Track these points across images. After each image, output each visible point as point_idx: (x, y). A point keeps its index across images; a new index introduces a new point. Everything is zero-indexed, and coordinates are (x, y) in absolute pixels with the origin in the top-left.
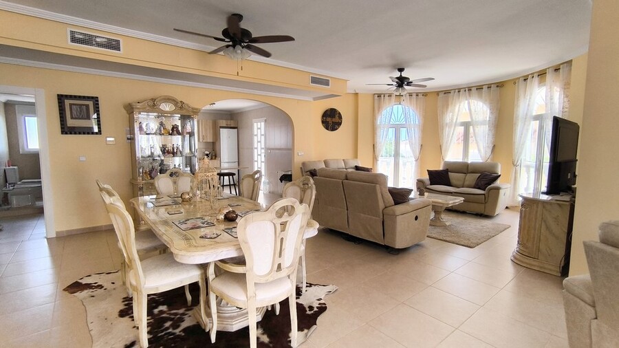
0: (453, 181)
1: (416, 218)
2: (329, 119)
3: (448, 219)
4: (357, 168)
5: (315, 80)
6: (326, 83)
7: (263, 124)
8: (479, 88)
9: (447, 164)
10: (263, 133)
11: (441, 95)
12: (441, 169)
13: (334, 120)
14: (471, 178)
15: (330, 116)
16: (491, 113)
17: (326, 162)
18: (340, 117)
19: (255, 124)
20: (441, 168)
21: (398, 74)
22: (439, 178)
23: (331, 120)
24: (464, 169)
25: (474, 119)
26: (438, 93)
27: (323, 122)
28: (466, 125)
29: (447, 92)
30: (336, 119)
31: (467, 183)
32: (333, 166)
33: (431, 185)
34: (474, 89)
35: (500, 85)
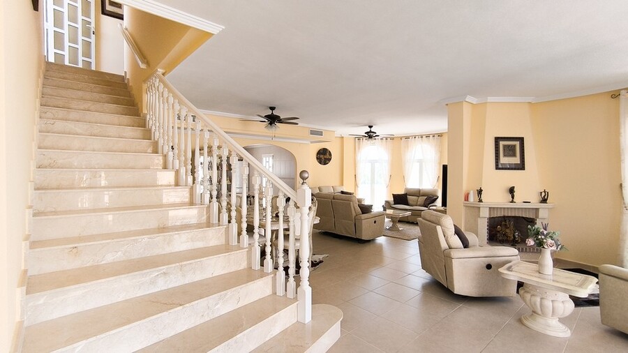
0: (410, 202)
1: (375, 222)
2: (322, 156)
3: (401, 227)
4: (342, 192)
5: (313, 132)
6: (320, 133)
7: (271, 158)
8: (428, 136)
9: (406, 189)
10: (271, 165)
11: (403, 139)
12: (403, 193)
13: (325, 157)
14: (422, 199)
15: (322, 154)
17: (319, 188)
18: (330, 155)
19: (264, 159)
21: (368, 130)
22: (400, 199)
23: (324, 156)
24: (418, 193)
25: (425, 158)
26: (401, 138)
27: (317, 158)
28: (421, 162)
29: (407, 138)
30: (327, 156)
31: (419, 203)
32: (325, 191)
33: (395, 204)
34: (424, 137)
35: (440, 135)
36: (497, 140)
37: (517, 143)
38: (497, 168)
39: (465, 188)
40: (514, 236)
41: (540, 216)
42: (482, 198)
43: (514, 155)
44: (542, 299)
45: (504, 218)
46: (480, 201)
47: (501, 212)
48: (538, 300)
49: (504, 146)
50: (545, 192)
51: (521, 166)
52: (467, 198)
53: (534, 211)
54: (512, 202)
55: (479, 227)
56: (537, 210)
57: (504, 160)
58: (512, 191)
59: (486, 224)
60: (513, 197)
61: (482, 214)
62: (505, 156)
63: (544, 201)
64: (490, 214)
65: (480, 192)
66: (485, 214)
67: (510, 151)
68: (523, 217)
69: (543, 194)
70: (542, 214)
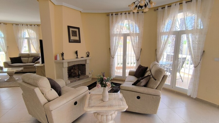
0: (23, 61)
8: (31, 25)
9: (20, 54)
11: (14, 25)
14: (31, 59)
16: (37, 35)
20: (18, 56)
24: (28, 56)
25: (31, 37)
26: (13, 24)
28: (28, 39)
29: (17, 25)
31: (29, 61)
33: (11, 64)
34: (29, 25)
35: (38, 25)
36: (69, 27)
37: (77, 30)
38: (70, 42)
39: (54, 53)
40: (79, 73)
41: (87, 62)
42: (64, 57)
43: (76, 36)
44: (107, 116)
45: (74, 66)
46: (63, 59)
47: (73, 63)
48: (105, 117)
49: (72, 31)
50: (88, 52)
51: (79, 41)
52: (56, 58)
53: (85, 61)
54: (77, 58)
55: (64, 72)
56: (86, 60)
57: (72, 38)
58: (76, 53)
59: (67, 70)
60: (77, 56)
61: (64, 66)
62: (72, 36)
63: (88, 56)
64: (68, 65)
65: (62, 54)
66: (66, 66)
67: (74, 34)
68: (81, 64)
69: (88, 53)
70: (88, 62)
